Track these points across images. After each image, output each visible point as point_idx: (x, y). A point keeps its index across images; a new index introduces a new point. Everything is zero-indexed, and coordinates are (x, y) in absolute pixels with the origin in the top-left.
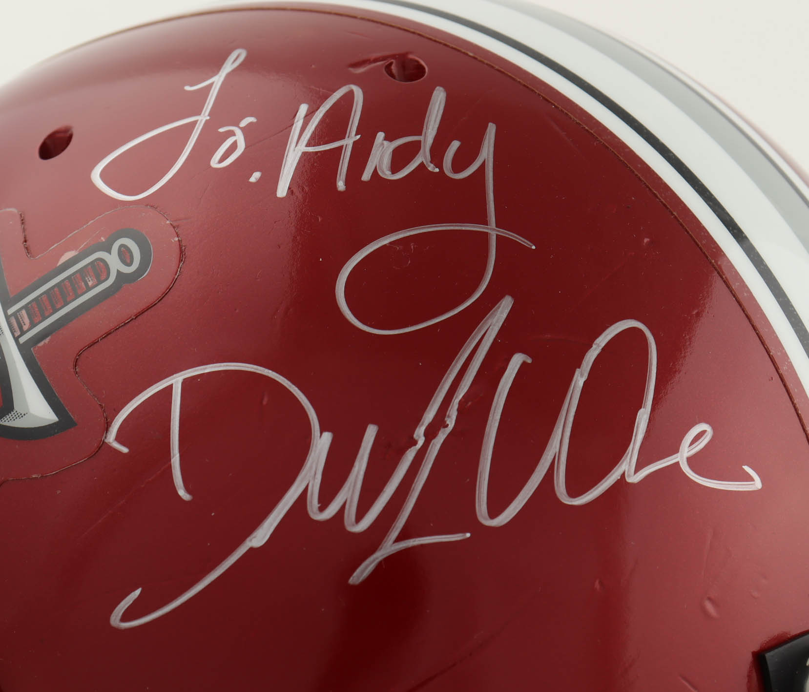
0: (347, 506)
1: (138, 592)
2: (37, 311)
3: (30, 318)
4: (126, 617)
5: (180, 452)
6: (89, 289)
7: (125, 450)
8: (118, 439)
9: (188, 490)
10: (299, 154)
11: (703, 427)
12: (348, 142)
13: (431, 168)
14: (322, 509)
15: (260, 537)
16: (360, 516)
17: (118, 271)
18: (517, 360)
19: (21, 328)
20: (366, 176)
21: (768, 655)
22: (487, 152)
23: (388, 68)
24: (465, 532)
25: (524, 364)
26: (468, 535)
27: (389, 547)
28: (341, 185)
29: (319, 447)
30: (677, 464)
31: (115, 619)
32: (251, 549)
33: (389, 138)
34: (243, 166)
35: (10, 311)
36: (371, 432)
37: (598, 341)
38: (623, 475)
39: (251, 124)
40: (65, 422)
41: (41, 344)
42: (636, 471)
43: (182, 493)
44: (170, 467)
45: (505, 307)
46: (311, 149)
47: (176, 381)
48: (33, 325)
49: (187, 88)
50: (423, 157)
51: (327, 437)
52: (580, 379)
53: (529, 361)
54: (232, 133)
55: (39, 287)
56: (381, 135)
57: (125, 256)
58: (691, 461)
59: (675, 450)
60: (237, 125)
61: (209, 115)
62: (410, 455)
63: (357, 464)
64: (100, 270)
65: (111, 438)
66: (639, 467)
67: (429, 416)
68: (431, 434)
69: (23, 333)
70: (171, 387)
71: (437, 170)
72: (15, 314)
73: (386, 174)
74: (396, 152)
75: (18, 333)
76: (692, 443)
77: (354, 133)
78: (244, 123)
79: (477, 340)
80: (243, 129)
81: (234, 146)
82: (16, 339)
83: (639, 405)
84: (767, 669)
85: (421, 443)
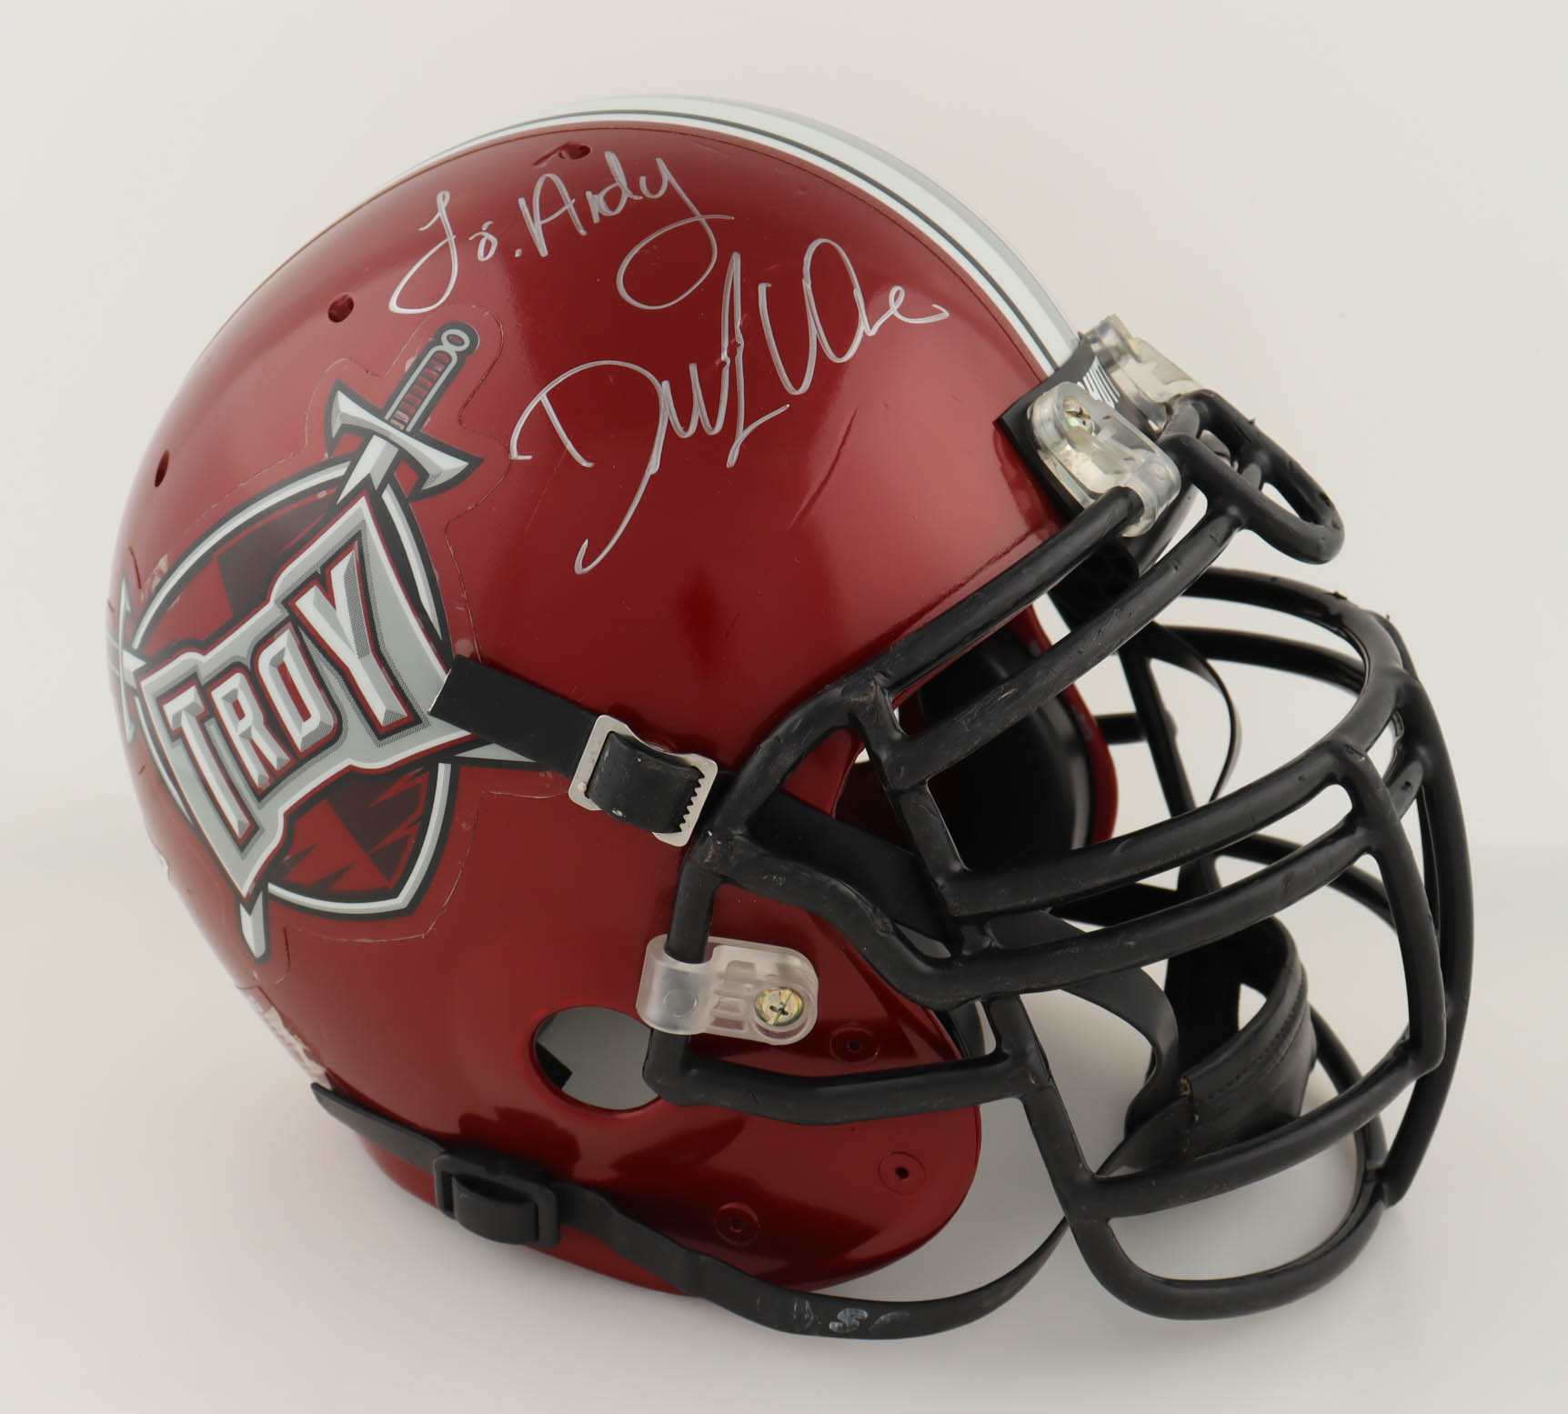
0: (702, 421)
1: (586, 543)
2: (409, 406)
3: (405, 412)
4: (584, 566)
5: (569, 438)
6: (441, 373)
7: (529, 457)
8: (520, 453)
9: (588, 460)
10: (540, 227)
11: (896, 289)
12: (569, 205)
13: (636, 198)
14: (686, 429)
15: (654, 466)
16: (713, 423)
17: (457, 352)
18: (762, 289)
19: (402, 422)
20: (596, 219)
21: (1004, 417)
22: (667, 176)
23: (561, 155)
24: (784, 404)
25: (768, 289)
26: (788, 406)
27: (742, 434)
28: (583, 232)
29: (664, 392)
30: (893, 315)
31: (579, 568)
32: (652, 476)
33: (596, 192)
34: (505, 251)
35: (387, 417)
36: (693, 369)
37: (805, 259)
38: (864, 333)
39: (490, 226)
40: (474, 463)
41: (426, 424)
42: (871, 328)
43: (585, 464)
44: (568, 453)
45: (736, 261)
46: (544, 222)
47: (542, 397)
48: (411, 418)
49: (422, 229)
50: (627, 194)
51: (666, 384)
52: (807, 285)
53: (770, 285)
54: (481, 237)
55: (394, 400)
56: (589, 194)
57: (455, 340)
58: (900, 310)
59: (887, 308)
60: (482, 231)
61: (454, 234)
62: (726, 372)
63: (694, 392)
64: (443, 358)
65: (515, 455)
66: (871, 326)
67: (725, 344)
68: (732, 353)
69: (406, 425)
70: (540, 403)
71: (641, 198)
72: (393, 417)
73: (609, 213)
74: (607, 198)
75: (402, 427)
76: (896, 299)
77: (568, 199)
78: (485, 226)
79: (729, 290)
80: (487, 231)
81: (488, 244)
82: (404, 431)
83: (852, 288)
84: (1008, 429)
85: (729, 362)
